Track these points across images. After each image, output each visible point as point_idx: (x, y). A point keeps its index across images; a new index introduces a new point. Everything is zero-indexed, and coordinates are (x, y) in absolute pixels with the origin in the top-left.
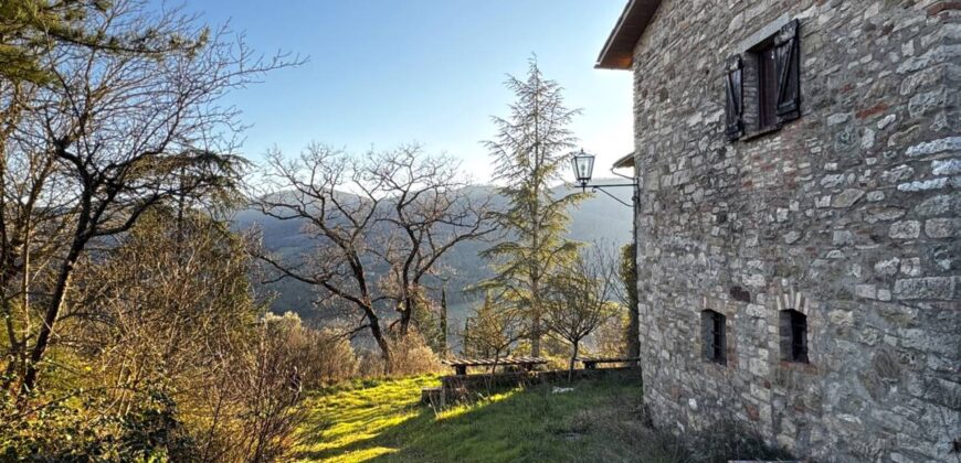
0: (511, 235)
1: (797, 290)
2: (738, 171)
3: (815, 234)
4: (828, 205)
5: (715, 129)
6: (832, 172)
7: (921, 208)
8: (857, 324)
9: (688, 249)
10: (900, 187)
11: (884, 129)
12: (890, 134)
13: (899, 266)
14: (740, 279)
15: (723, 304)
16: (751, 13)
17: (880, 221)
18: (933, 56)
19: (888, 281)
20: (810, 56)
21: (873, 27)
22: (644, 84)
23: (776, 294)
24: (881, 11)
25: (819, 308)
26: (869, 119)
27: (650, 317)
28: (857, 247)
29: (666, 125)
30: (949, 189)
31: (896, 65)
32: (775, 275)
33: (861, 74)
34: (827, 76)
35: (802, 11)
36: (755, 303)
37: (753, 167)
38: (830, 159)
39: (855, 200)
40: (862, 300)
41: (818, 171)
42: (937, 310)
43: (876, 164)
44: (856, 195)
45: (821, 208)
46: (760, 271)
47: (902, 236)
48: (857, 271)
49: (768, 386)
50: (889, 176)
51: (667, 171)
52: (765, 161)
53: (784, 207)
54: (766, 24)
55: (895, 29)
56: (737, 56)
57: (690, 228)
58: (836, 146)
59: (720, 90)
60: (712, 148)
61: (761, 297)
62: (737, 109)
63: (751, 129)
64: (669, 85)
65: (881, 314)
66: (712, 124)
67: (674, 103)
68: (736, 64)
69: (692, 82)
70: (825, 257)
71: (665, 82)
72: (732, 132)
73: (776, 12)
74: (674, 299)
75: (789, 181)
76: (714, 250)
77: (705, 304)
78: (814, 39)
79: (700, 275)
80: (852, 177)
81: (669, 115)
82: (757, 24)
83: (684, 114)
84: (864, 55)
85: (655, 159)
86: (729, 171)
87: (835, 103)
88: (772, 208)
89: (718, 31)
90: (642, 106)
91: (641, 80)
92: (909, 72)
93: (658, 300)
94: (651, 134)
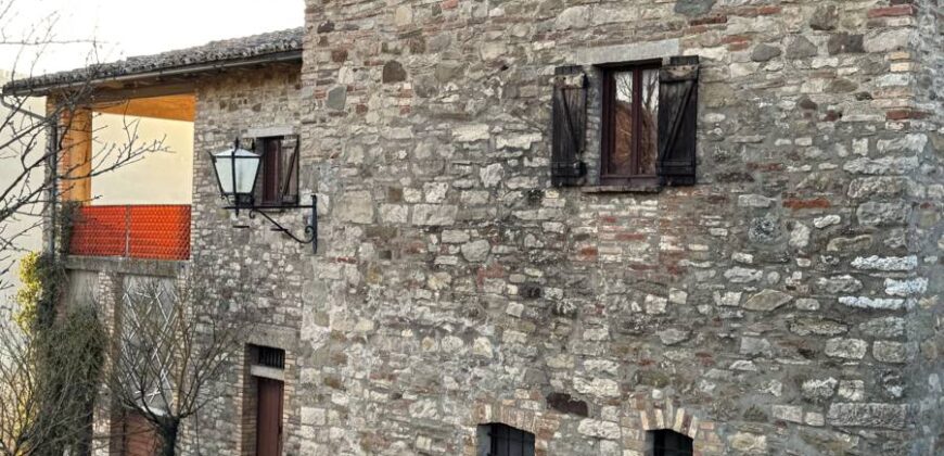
1: (677, 405)
2: (568, 230)
3: (712, 336)
4: (735, 303)
5: (520, 159)
6: (744, 265)
7: (869, 326)
8: (772, 452)
9: (448, 328)
10: (841, 299)
11: (822, 229)
12: (831, 236)
13: (837, 388)
14: (569, 383)
15: (528, 413)
17: (812, 333)
18: (892, 165)
19: (822, 403)
20: (715, 110)
21: (813, 106)
23: (640, 407)
24: (826, 91)
25: (716, 430)
26: (804, 212)
28: (780, 360)
29: (395, 123)
30: (903, 312)
31: (843, 160)
32: (640, 382)
33: (794, 156)
34: (741, 144)
35: (703, 47)
36: (598, 416)
37: (600, 230)
38: (741, 249)
39: (778, 305)
40: (782, 423)
41: (719, 258)
42: (882, 439)
43: (810, 268)
44: (780, 299)
45: (723, 306)
46: (610, 375)
47: (843, 355)
48: (775, 388)
50: (828, 285)
51: (396, 196)
52: (625, 227)
53: (659, 295)
54: (634, 41)
55: (844, 119)
56: (579, 68)
57: (453, 297)
58: (751, 233)
59: (531, 103)
60: (512, 185)
61: (609, 411)
62: (578, 144)
63: (593, 175)
64: (408, 59)
65: (807, 440)
66: (511, 149)
67: (421, 93)
68: (577, 80)
69: (467, 73)
70: (727, 367)
71: (397, 52)
72: (566, 175)
73: (654, 30)
74: (407, 403)
75: (669, 262)
76: (514, 337)
77: (488, 415)
78: (722, 90)
79: (477, 371)
80: (774, 276)
81: (407, 109)
82: (616, 34)
83: (445, 117)
84: (799, 136)
85: (365, 171)
86: (547, 226)
87: (752, 180)
88: (638, 295)
89: (533, 14)
90: (329, 73)
91: (329, 28)
92: (860, 173)
93: (363, 403)
94: (354, 128)
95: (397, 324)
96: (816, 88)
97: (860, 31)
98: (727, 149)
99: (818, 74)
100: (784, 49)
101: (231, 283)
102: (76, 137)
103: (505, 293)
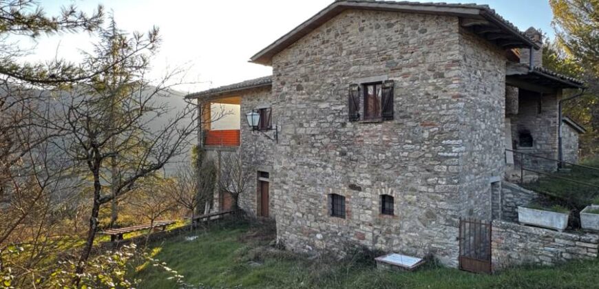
1: (389, 187)
2: (354, 135)
3: (399, 166)
4: (406, 156)
5: (339, 113)
6: (409, 144)
7: (447, 162)
8: (418, 201)
9: (318, 165)
10: (439, 154)
11: (433, 132)
12: (435, 134)
13: (438, 181)
14: (356, 181)
15: (343, 191)
16: (363, 68)
17: (430, 164)
18: (454, 112)
19: (433, 186)
20: (399, 96)
21: (429, 94)
22: (282, 78)
23: (377, 188)
24: (433, 90)
25: (401, 194)
26: (427, 127)
28: (420, 173)
29: (300, 103)
30: (458, 157)
31: (438, 111)
32: (377, 180)
33: (424, 110)
34: (407, 107)
35: (395, 77)
36: (365, 191)
37: (364, 134)
38: (408, 139)
39: (419, 156)
40: (421, 192)
41: (401, 142)
42: (452, 196)
43: (429, 144)
44: (420, 154)
45: (403, 156)
46: (368, 179)
47: (439, 170)
48: (419, 181)
49: (370, 225)
50: (435, 149)
51: (301, 125)
52: (372, 133)
53: (383, 153)
54: (374, 76)
55: (439, 98)
56: (357, 85)
57: (319, 156)
58: (411, 134)
59: (342, 96)
60: (337, 121)
61: (368, 189)
62: (357, 108)
63: (361, 118)
64: (304, 84)
65: (428, 196)
66: (336, 110)
67: (308, 94)
68: (356, 88)
69: (322, 87)
70: (404, 175)
71: (301, 82)
72: (353, 118)
73: (379, 72)
74: (306, 188)
75: (386, 143)
76: (338, 167)
77: (331, 191)
78: (400, 90)
79: (327, 178)
80: (418, 147)
81: (304, 99)
82: (368, 74)
83: (315, 101)
84: (425, 104)
85: (292, 118)
86: (348, 133)
87: (411, 118)
88: (376, 154)
89: (342, 69)
90: (280, 89)
91: (280, 75)
92: (445, 115)
93: (293, 188)
94: (288, 105)
95: (302, 164)
96: (430, 89)
97: (444, 71)
98: (403, 108)
99: (430, 84)
100: (420, 77)
101: (252, 153)
102: (206, 110)
103: (335, 154)
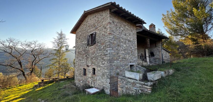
0: (55, 57)
1: (94, 65)
2: (88, 50)
3: (97, 58)
4: (98, 55)
5: (86, 44)
6: (99, 51)
7: (107, 56)
8: (100, 70)
9: (82, 60)
12: (104, 47)
13: (105, 62)
14: (88, 64)
15: (86, 67)
16: (91, 30)
17: (103, 57)
18: (108, 39)
20: (97, 36)
21: (103, 34)
22: (77, 37)
23: (92, 66)
25: (97, 68)
26: (102, 45)
27: (76, 70)
28: (101, 60)
29: (80, 43)
30: (109, 54)
31: (105, 39)
32: (92, 63)
33: (102, 40)
34: (98, 39)
35: (96, 31)
36: (90, 67)
40: (101, 67)
41: (97, 51)
42: (108, 67)
43: (103, 50)
44: (101, 54)
46: (90, 63)
47: (105, 59)
48: (101, 63)
49: (91, 78)
50: (104, 52)
51: (79, 49)
52: (91, 49)
53: (93, 55)
54: (92, 32)
55: (105, 35)
57: (82, 57)
58: (99, 48)
59: (86, 39)
60: (85, 46)
62: (89, 42)
63: (90, 44)
65: (103, 68)
69: (83, 37)
70: (97, 61)
71: (80, 37)
72: (88, 45)
73: (93, 30)
74: (79, 67)
75: (94, 52)
76: (85, 60)
77: (84, 68)
79: (83, 64)
81: (80, 41)
83: (82, 41)
84: (102, 37)
87: (99, 43)
89: (87, 31)
93: (77, 67)
95: (79, 60)
97: (106, 26)
99: (103, 31)
100: (101, 30)
103: (85, 56)
